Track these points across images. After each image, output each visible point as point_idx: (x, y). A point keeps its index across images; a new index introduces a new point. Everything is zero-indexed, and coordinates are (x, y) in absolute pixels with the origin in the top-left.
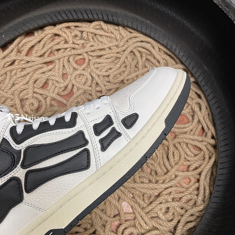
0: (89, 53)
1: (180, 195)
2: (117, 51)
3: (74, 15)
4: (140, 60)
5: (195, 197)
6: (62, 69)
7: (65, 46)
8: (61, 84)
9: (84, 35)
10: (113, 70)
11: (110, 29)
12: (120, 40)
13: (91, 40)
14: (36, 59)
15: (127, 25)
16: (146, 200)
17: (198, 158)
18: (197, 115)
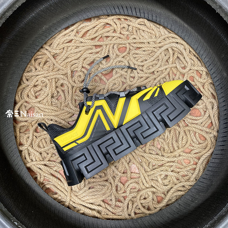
0: (131, 44)
1: (178, 170)
2: (154, 46)
3: (125, 11)
4: (172, 57)
5: (190, 175)
6: (107, 53)
7: (113, 35)
8: (105, 66)
9: (130, 28)
10: (147, 62)
12: (158, 37)
13: (135, 33)
14: (89, 42)
15: (167, 27)
16: (150, 166)
18: (209, 112)
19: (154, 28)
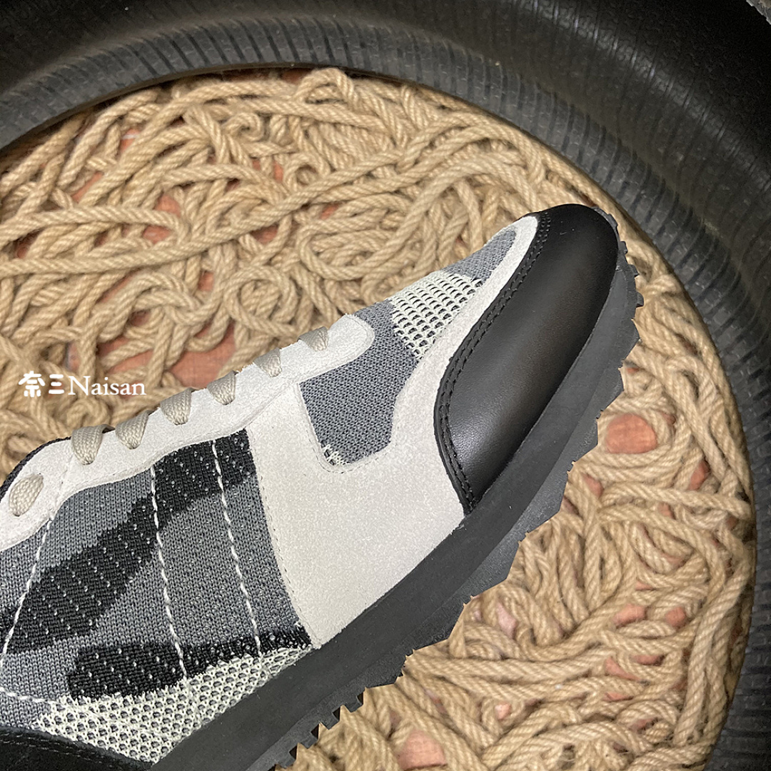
1: (615, 708)
2: (397, 185)
4: (478, 218)
5: (669, 714)
7: (208, 173)
9: (276, 125)
10: (375, 258)
11: (369, 103)
12: (405, 140)
13: (301, 142)
16: (488, 719)
17: (684, 577)
18: (686, 420)
19: (377, 107)
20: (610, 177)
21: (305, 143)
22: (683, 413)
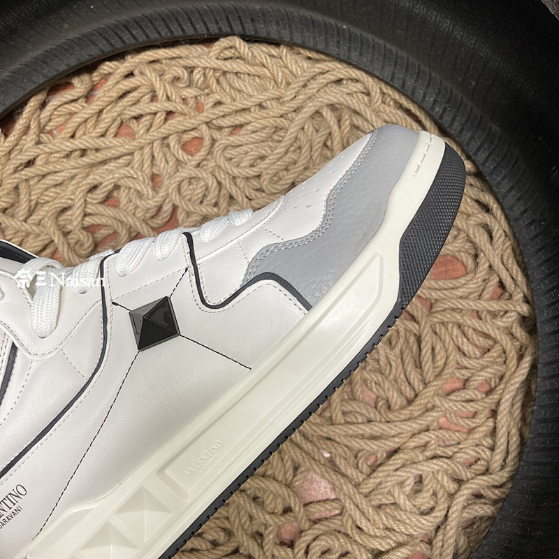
0: (214, 121)
1: (449, 451)
2: (282, 112)
4: (337, 130)
5: (486, 454)
6: (149, 162)
7: (153, 108)
8: (149, 201)
9: (197, 75)
10: (267, 161)
11: (259, 58)
12: (284, 82)
13: (215, 86)
16: (362, 466)
17: (489, 359)
18: (485, 255)
19: (265, 61)
20: (424, 97)
21: (218, 88)
22: (482, 251)
